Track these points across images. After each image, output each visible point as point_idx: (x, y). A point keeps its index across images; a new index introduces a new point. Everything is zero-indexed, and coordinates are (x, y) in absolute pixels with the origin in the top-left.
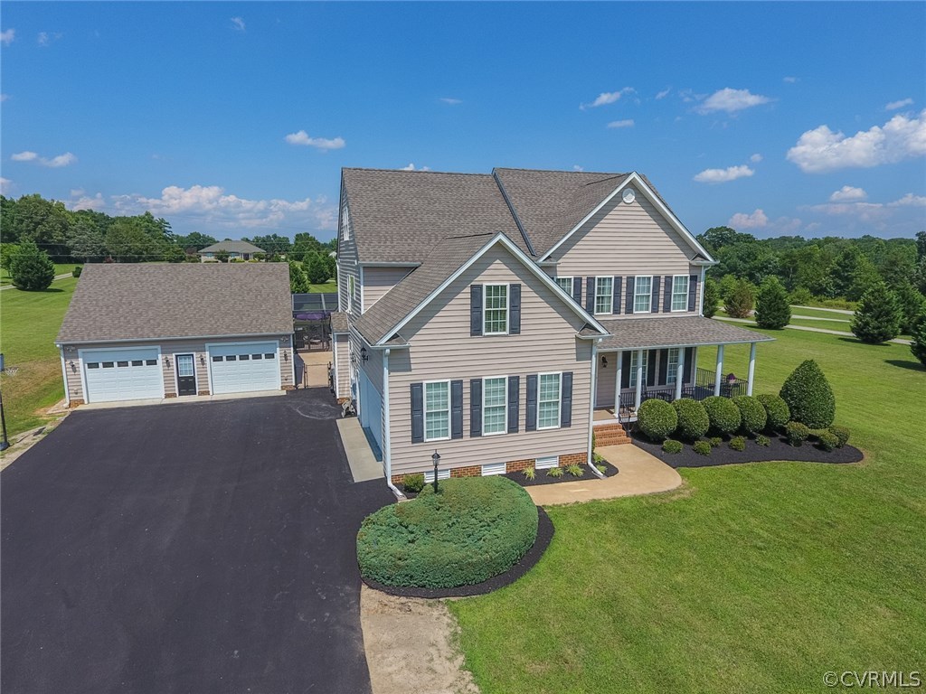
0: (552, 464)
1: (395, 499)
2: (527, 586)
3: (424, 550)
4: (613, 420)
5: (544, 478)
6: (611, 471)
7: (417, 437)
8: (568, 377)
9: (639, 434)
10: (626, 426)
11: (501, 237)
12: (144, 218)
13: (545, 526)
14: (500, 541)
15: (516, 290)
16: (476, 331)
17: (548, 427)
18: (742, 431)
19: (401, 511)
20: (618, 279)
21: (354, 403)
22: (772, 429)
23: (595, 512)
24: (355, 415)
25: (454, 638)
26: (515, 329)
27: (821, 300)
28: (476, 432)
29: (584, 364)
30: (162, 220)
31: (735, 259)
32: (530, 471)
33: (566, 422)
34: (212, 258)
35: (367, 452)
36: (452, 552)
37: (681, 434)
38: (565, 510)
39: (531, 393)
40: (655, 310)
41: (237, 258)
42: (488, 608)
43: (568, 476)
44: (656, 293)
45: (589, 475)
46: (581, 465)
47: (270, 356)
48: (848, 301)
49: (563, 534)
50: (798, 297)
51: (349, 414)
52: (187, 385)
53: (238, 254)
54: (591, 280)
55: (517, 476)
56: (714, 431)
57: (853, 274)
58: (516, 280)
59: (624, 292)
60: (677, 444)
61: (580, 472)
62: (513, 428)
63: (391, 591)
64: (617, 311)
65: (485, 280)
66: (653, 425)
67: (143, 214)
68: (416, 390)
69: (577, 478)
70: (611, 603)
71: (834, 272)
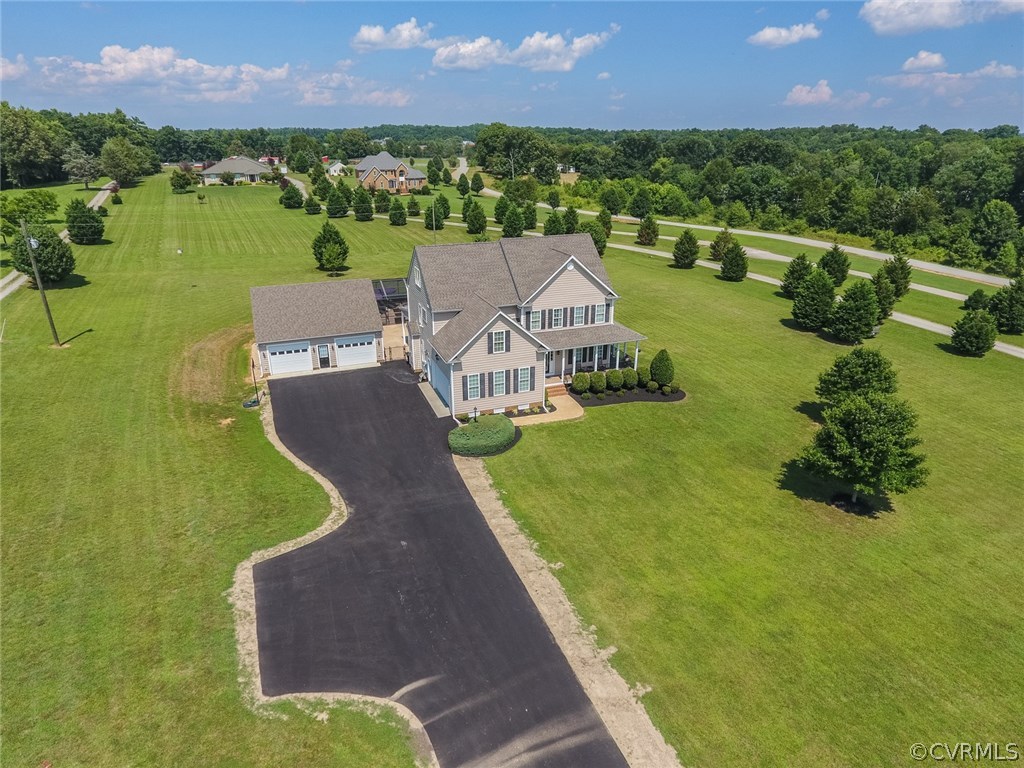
0: (526, 407)
1: (457, 425)
2: (509, 453)
3: (472, 442)
4: (560, 382)
5: (522, 413)
6: (553, 409)
7: (465, 398)
8: (533, 368)
9: (572, 390)
10: (567, 386)
11: (501, 312)
12: (115, 117)
13: (518, 433)
14: (499, 439)
15: (508, 333)
16: (490, 351)
17: (524, 391)
18: (625, 386)
19: (463, 429)
20: (565, 309)
21: (426, 374)
22: (641, 385)
23: (540, 428)
24: (427, 380)
25: (484, 467)
26: (508, 350)
27: (815, 231)
28: (491, 395)
29: (540, 363)
30: (136, 120)
31: (749, 182)
32: (515, 411)
33: (532, 388)
34: (217, 181)
35: (440, 403)
36: (483, 442)
37: (592, 389)
38: (527, 428)
39: (516, 377)
40: (586, 323)
41: (243, 179)
42: (495, 459)
43: (532, 413)
44: (586, 314)
45: (542, 411)
46: (539, 407)
47: (370, 343)
48: (838, 233)
49: (525, 436)
50: (796, 228)
51: (423, 380)
52: (325, 362)
53: (242, 175)
54: (550, 311)
55: (509, 414)
56: (609, 387)
57: (847, 206)
58: (508, 328)
59: (569, 315)
60: (589, 394)
61: (538, 410)
62: (508, 392)
63: (462, 455)
64: (565, 325)
65: (494, 330)
66: (579, 386)
67: (113, 112)
68: (464, 378)
69: (536, 413)
70: (537, 458)
71: (832, 203)
